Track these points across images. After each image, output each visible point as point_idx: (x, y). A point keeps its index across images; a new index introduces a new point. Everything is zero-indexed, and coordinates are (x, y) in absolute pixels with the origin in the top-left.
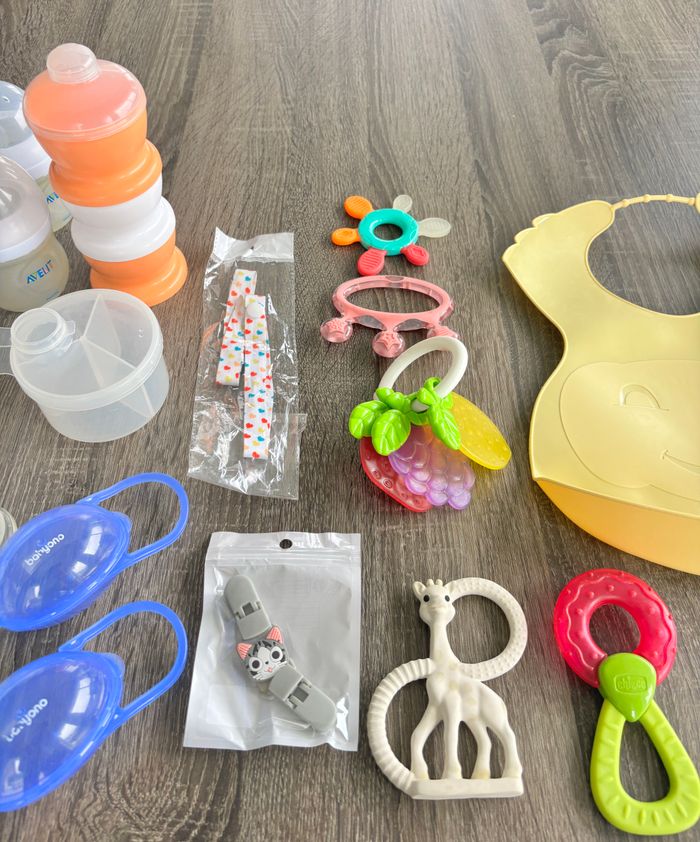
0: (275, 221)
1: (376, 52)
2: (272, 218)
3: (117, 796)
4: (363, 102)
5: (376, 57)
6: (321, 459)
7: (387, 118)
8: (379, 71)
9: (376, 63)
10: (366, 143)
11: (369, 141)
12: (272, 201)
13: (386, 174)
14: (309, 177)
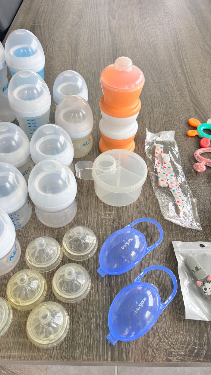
0: (163, 127)
1: (184, 66)
2: (161, 125)
3: (163, 337)
4: (184, 84)
5: (185, 68)
6: (205, 215)
7: (195, 90)
8: (187, 73)
9: (185, 70)
10: (190, 99)
11: (191, 99)
12: (160, 120)
13: (200, 111)
14: (172, 111)
